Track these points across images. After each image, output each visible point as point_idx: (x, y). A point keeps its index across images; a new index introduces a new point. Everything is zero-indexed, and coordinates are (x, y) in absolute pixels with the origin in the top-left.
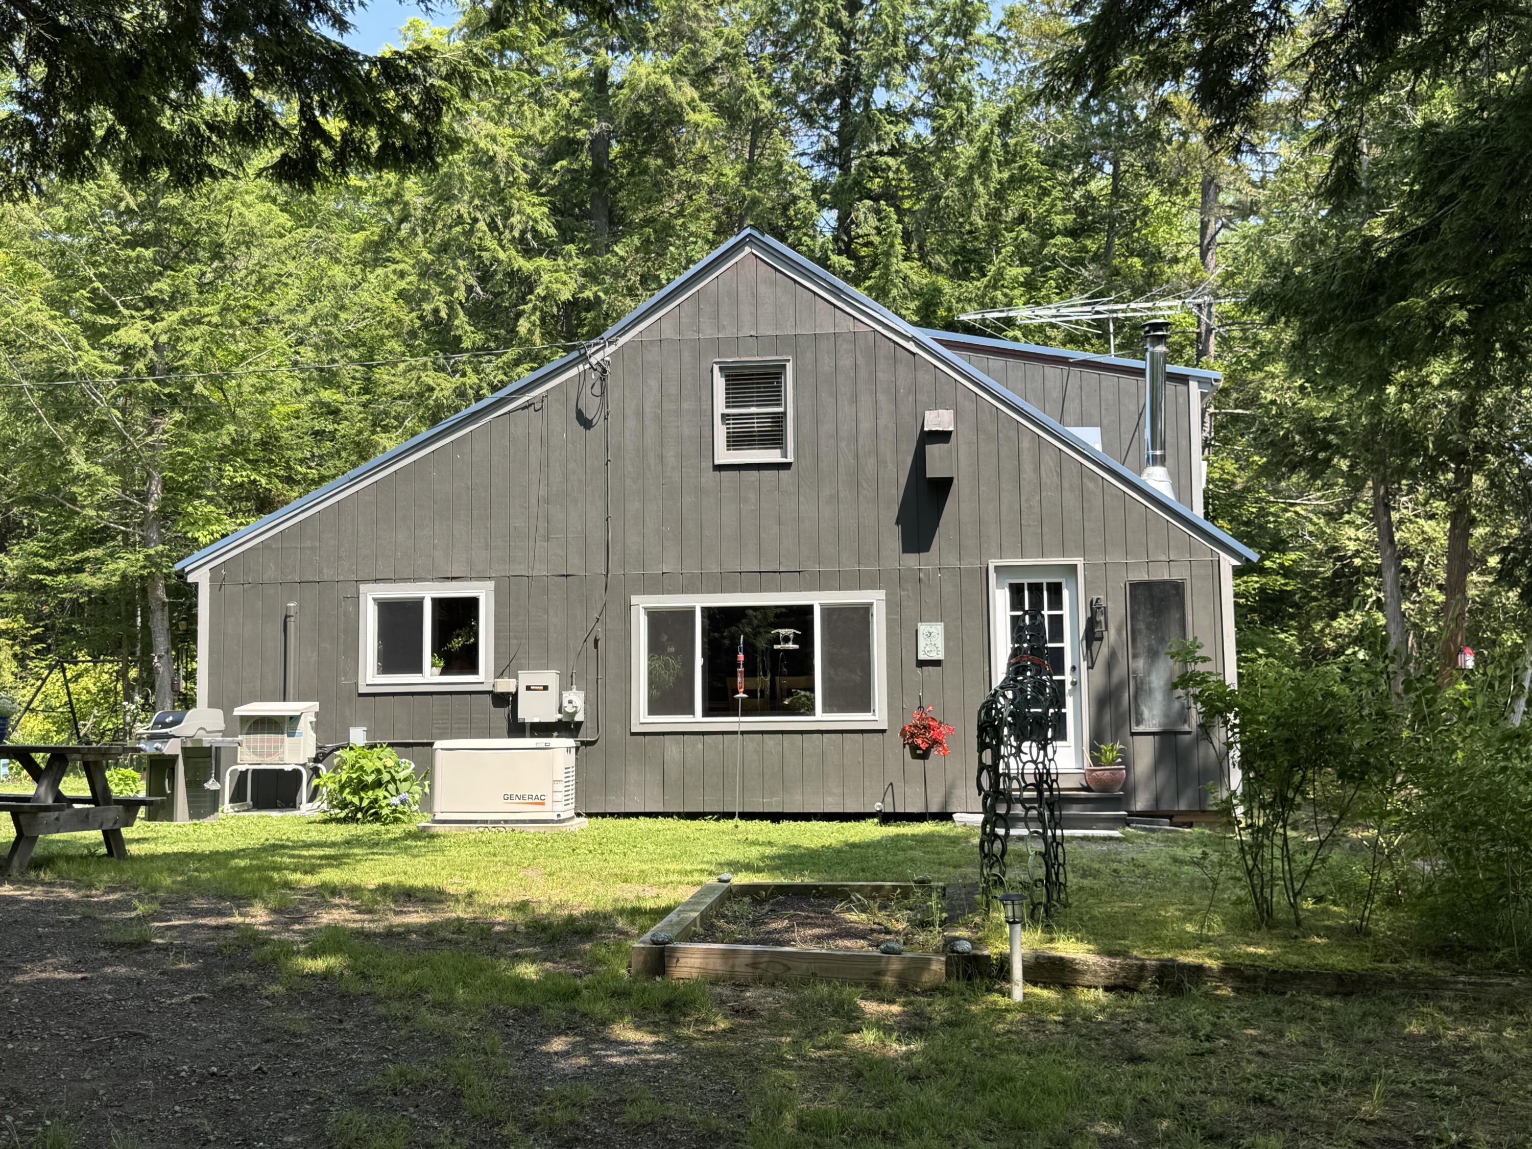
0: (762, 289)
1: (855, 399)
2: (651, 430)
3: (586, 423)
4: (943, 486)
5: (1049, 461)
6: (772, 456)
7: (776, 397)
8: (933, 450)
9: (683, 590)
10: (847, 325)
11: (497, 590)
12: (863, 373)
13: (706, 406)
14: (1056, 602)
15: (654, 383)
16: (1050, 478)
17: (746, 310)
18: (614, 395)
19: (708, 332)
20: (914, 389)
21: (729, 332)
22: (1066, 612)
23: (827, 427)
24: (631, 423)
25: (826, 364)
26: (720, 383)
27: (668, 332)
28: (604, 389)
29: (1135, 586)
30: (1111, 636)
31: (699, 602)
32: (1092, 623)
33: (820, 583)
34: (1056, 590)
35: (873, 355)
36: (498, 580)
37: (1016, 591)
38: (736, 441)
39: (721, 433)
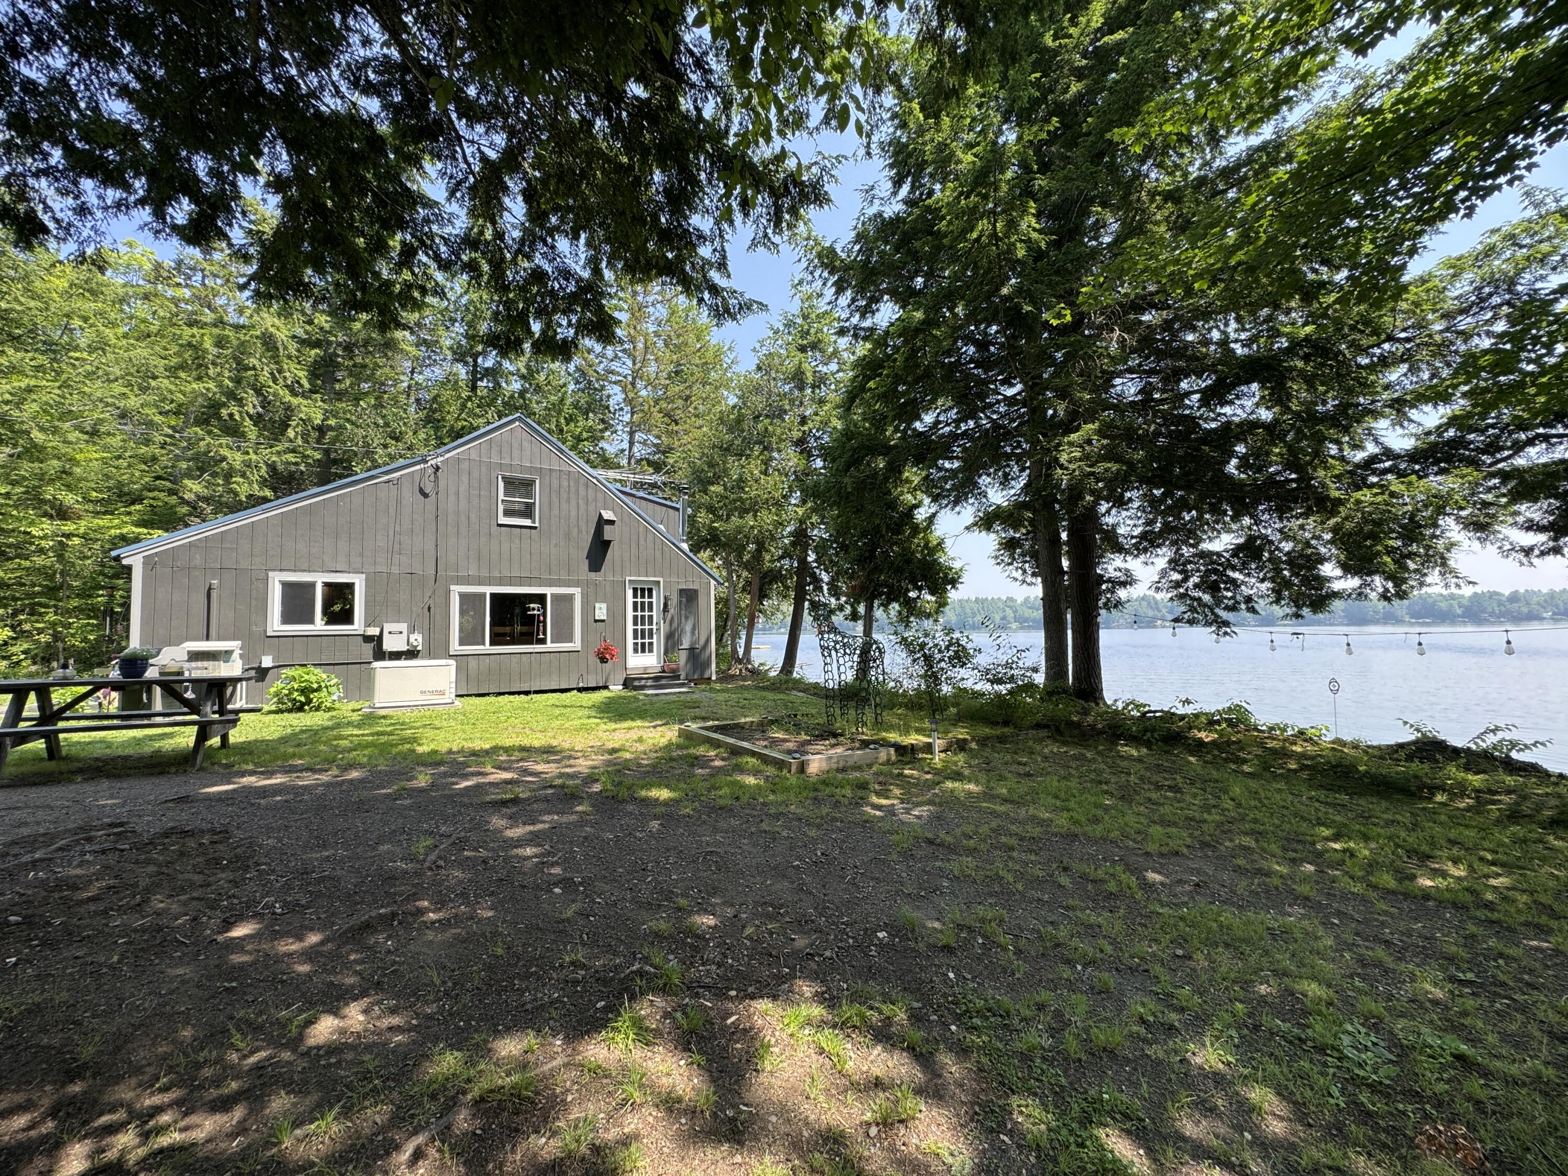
0: (525, 444)
1: (568, 500)
2: (463, 503)
3: (425, 495)
4: (608, 543)
5: (650, 537)
6: (527, 522)
7: (529, 495)
8: (607, 528)
9: (480, 584)
10: (565, 468)
11: (367, 580)
12: (573, 490)
13: (494, 494)
14: (650, 596)
15: (465, 479)
16: (651, 545)
17: (516, 453)
18: (442, 483)
19: (495, 459)
20: (595, 500)
21: (506, 461)
22: (654, 600)
23: (555, 512)
24: (452, 498)
25: (555, 483)
26: (501, 485)
27: (474, 456)
28: (436, 477)
29: (681, 591)
30: (672, 611)
31: (488, 590)
32: (666, 605)
33: (551, 584)
34: (650, 590)
35: (577, 482)
36: (367, 574)
37: (635, 590)
38: (507, 513)
39: (501, 508)
